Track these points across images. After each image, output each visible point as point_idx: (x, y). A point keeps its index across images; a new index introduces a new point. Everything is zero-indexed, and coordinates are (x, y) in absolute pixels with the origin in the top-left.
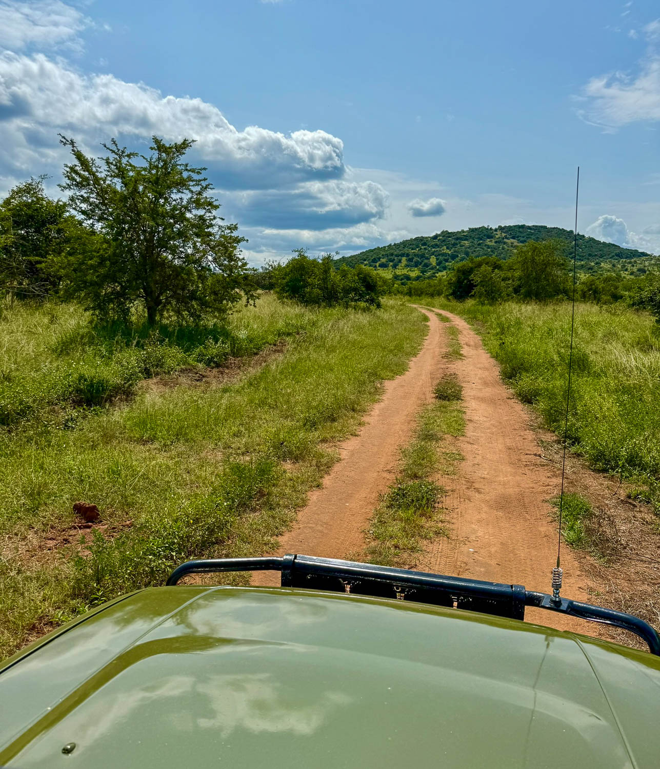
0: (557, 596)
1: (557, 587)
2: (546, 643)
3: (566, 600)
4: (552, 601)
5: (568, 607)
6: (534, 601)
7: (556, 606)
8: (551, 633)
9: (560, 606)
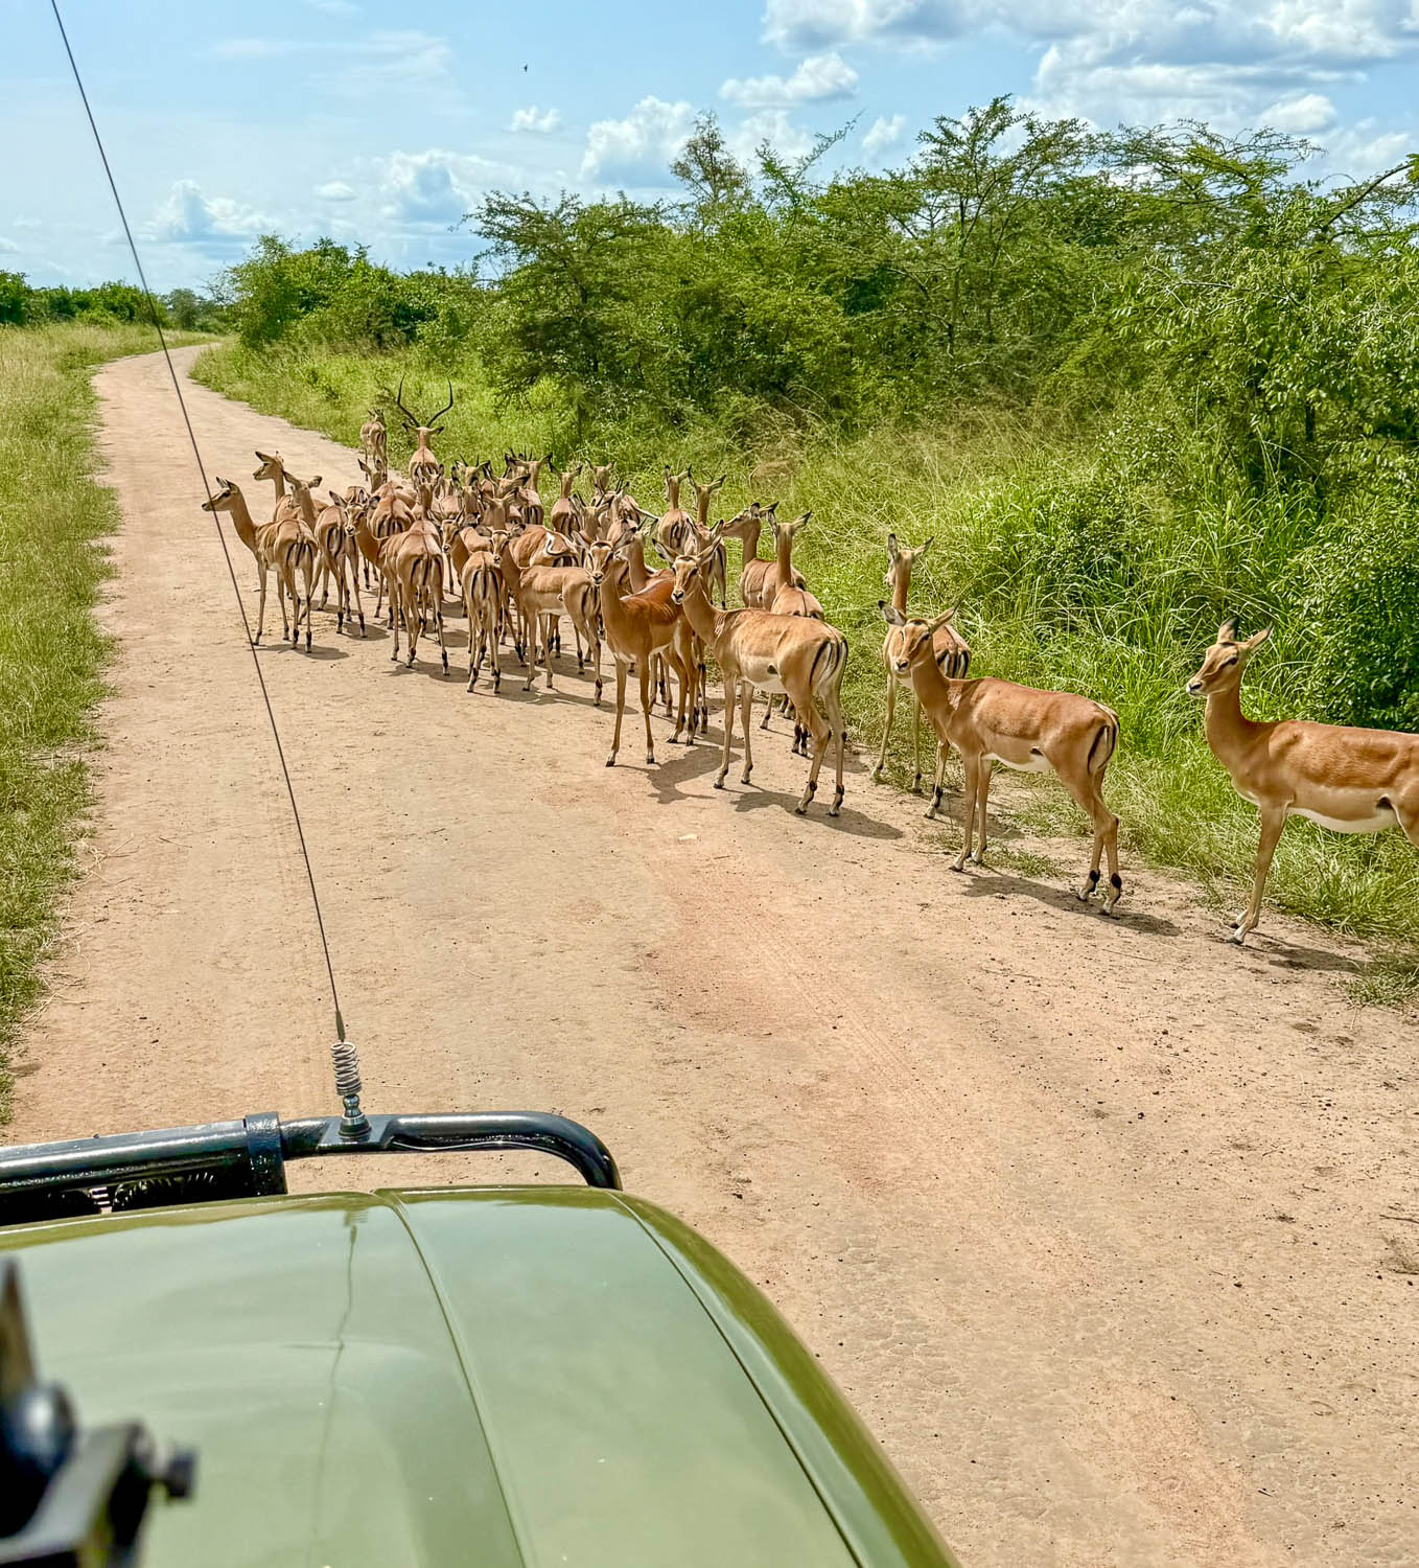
0: (355, 1112)
1: (350, 1090)
2: (348, 1230)
3: (378, 1118)
4: (345, 1129)
5: (386, 1134)
6: (301, 1144)
7: (358, 1140)
8: (352, 1203)
9: (366, 1138)
